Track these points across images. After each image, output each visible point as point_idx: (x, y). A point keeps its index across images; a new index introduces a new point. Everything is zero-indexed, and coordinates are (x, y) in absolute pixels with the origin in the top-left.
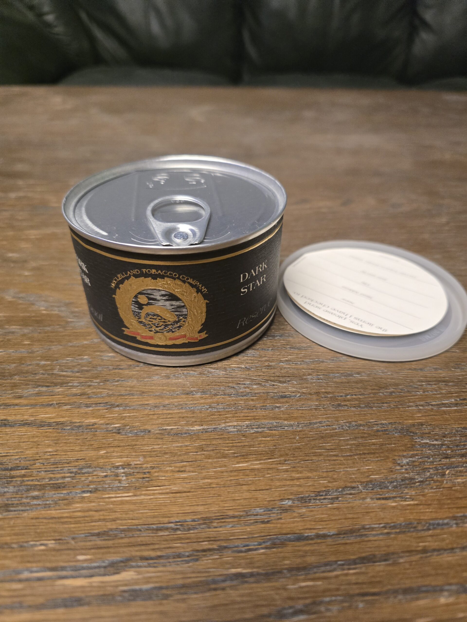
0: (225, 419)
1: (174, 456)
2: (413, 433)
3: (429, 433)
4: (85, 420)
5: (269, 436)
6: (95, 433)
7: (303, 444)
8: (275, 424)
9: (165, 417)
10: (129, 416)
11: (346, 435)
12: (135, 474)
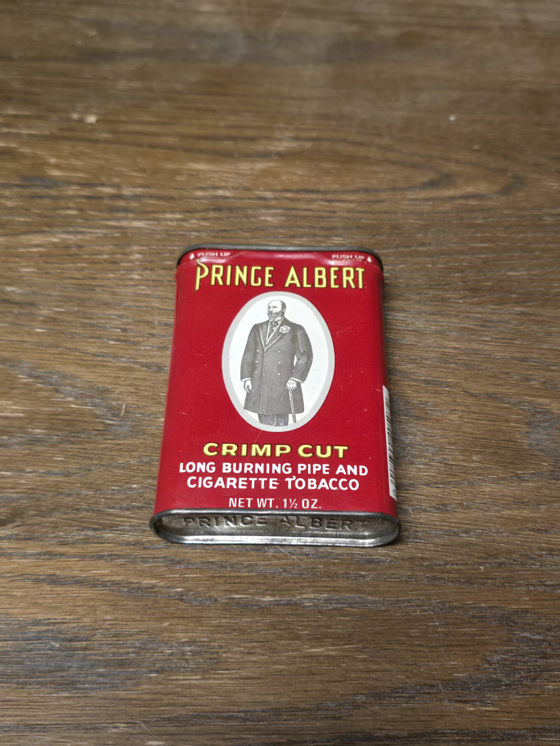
0: (300, 588)
1: (243, 634)
2: (514, 622)
3: (533, 624)
4: (143, 581)
5: (349, 615)
6: (156, 598)
7: (386, 627)
8: (357, 599)
9: (233, 581)
10: (192, 578)
11: (436, 620)
12: (202, 653)
